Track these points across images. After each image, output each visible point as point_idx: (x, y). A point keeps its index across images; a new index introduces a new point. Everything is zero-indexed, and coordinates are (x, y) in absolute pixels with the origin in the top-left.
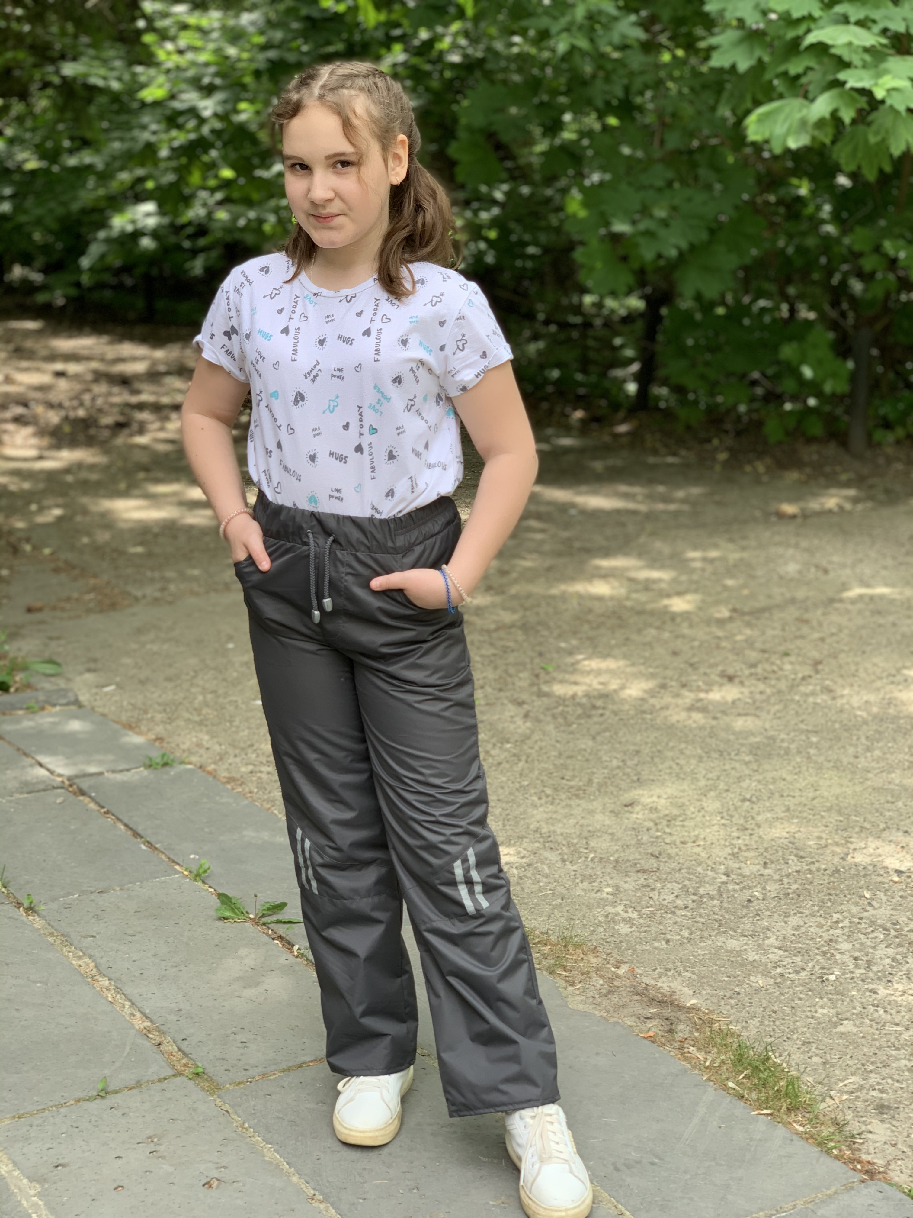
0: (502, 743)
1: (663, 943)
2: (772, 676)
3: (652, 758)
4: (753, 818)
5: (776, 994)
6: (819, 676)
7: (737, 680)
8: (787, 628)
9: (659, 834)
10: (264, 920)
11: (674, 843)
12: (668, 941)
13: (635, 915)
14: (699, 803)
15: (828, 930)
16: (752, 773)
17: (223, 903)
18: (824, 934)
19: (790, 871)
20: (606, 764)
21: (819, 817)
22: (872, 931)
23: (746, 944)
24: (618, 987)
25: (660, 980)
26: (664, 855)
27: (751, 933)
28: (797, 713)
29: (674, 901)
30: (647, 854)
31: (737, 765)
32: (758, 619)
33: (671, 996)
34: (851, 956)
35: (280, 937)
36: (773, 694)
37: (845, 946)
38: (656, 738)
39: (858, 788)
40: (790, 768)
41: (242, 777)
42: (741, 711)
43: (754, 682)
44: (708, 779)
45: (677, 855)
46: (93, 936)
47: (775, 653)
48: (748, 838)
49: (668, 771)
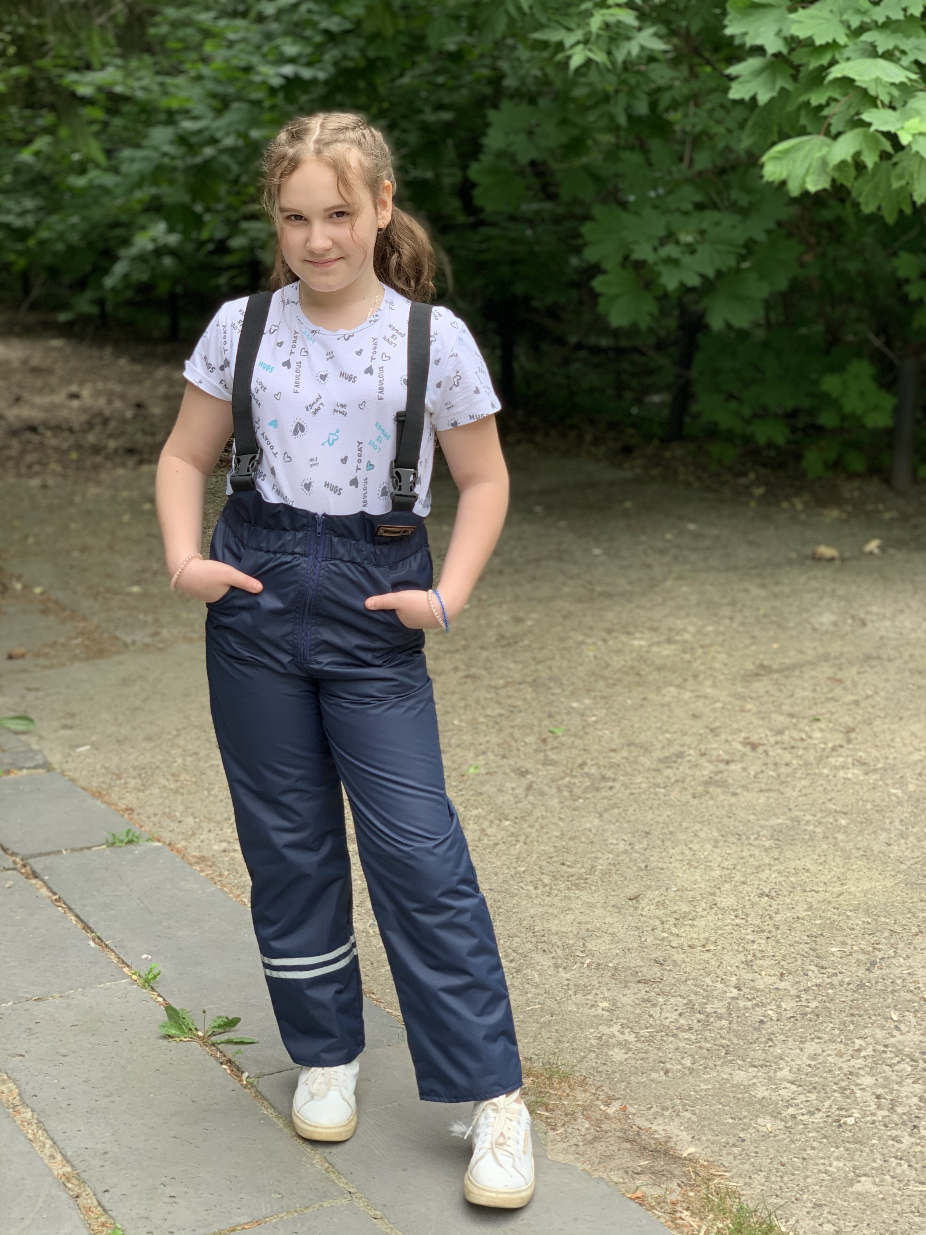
0: (500, 820)
1: (662, 1073)
2: (799, 744)
3: (663, 841)
4: (771, 918)
5: (786, 1142)
6: (851, 746)
7: (761, 749)
8: (818, 688)
9: (665, 935)
10: (214, 1039)
11: (681, 947)
12: (667, 1072)
13: (632, 1038)
14: (711, 898)
15: (849, 1060)
16: (772, 863)
17: (170, 1017)
18: (844, 1065)
19: (809, 984)
20: (612, 847)
21: (845, 917)
22: (899, 1062)
23: (754, 1077)
24: (606, 1132)
25: (656, 1122)
26: (669, 962)
27: (761, 1062)
28: (825, 789)
29: (677, 1021)
30: (651, 960)
31: (757, 852)
32: (787, 677)
33: (666, 1142)
34: (873, 1093)
35: (229, 1062)
36: (801, 766)
37: (867, 1081)
38: (668, 816)
39: (889, 883)
40: (816, 857)
41: (213, 856)
42: (763, 786)
43: (780, 751)
44: (723, 868)
45: (684, 962)
46: (21, 1055)
47: (804, 717)
48: (764, 941)
49: (679, 858)
